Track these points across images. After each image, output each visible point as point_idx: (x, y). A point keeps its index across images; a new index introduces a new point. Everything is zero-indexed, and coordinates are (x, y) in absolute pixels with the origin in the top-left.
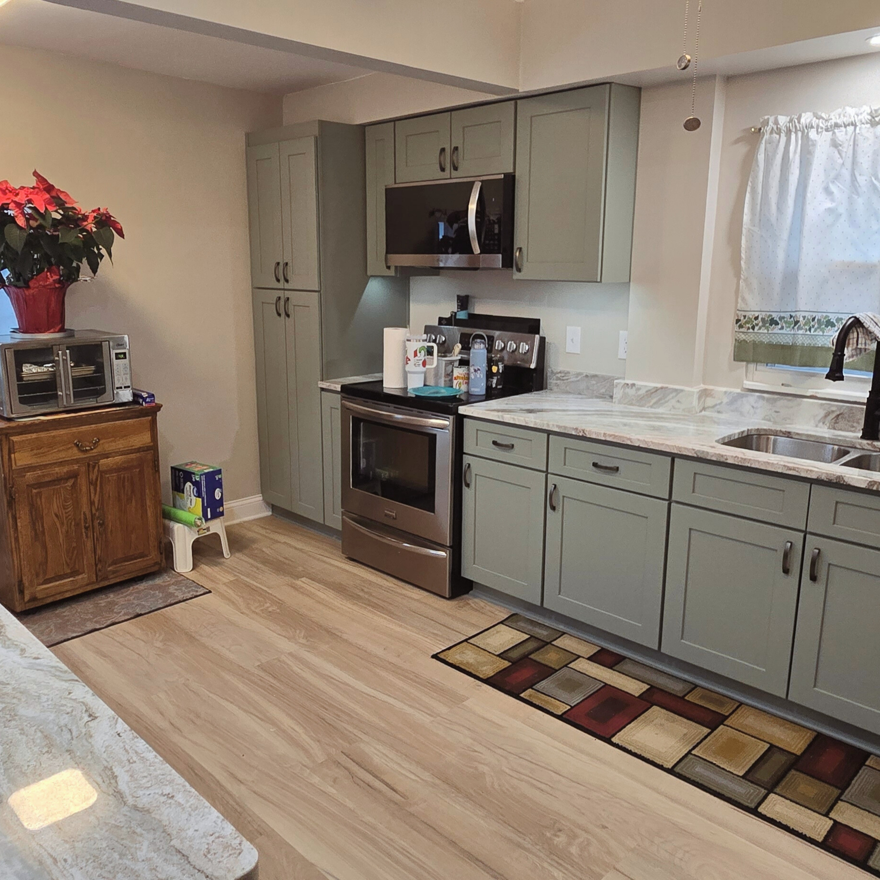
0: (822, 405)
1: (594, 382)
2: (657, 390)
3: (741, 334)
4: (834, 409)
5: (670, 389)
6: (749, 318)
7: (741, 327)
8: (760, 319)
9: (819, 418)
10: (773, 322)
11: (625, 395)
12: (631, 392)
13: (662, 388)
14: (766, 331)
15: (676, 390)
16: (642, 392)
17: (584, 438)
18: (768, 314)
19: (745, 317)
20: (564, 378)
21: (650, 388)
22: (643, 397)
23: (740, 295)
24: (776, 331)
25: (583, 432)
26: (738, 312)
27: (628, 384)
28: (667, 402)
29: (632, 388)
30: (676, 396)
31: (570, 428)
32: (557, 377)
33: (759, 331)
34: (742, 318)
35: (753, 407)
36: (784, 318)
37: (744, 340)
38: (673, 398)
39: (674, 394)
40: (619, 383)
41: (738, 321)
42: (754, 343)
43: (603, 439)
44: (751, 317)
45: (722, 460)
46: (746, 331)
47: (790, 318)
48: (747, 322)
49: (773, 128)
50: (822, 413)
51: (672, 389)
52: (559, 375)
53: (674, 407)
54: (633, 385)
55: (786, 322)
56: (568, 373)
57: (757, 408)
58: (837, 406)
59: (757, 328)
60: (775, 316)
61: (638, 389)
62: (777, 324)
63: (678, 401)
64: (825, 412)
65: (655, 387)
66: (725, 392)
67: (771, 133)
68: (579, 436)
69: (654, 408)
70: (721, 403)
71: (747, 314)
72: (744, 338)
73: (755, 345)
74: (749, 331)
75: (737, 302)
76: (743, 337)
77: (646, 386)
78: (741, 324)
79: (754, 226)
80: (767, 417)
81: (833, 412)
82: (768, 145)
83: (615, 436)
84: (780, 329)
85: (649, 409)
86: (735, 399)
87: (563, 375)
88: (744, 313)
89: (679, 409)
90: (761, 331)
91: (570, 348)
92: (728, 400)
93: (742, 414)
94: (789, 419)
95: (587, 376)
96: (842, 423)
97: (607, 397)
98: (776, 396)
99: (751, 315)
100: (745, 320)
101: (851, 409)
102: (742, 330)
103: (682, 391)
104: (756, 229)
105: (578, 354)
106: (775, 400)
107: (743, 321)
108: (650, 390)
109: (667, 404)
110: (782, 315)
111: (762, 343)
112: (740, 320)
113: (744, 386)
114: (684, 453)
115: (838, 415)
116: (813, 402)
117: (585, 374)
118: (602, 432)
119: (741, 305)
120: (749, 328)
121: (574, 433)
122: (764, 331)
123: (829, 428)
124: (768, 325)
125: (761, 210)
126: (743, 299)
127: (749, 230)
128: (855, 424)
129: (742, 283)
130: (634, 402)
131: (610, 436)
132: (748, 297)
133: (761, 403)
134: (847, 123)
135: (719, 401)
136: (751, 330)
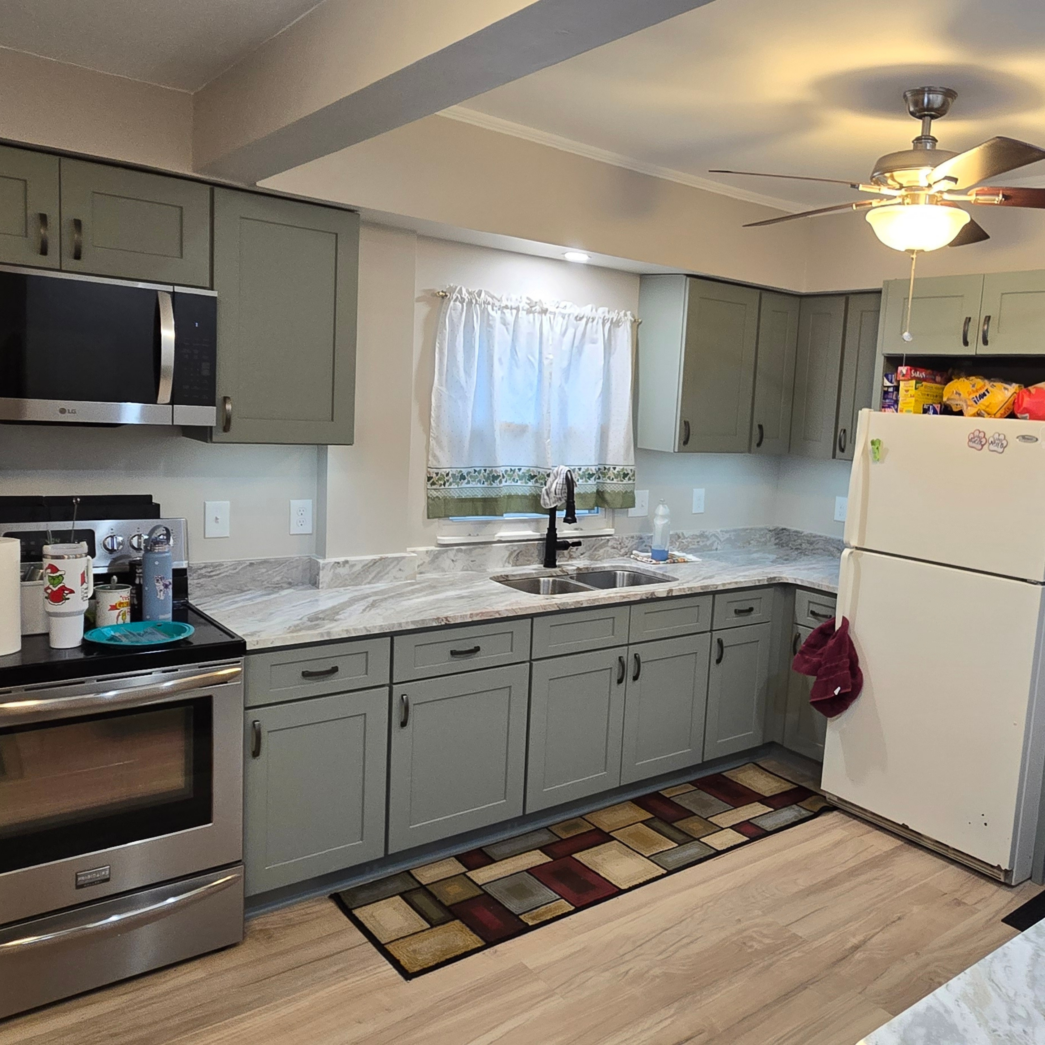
0: (507, 546)
1: (264, 570)
2: (375, 562)
3: (433, 491)
4: (515, 548)
5: (391, 558)
6: (442, 475)
7: (433, 484)
8: (450, 475)
9: (505, 559)
10: (463, 477)
11: (336, 576)
12: (343, 571)
13: (381, 559)
14: (456, 486)
15: (396, 558)
16: (358, 568)
17: (449, 626)
18: (459, 470)
19: (437, 474)
20: (212, 574)
21: (367, 562)
22: (360, 573)
23: (431, 452)
24: (464, 485)
25: (447, 620)
26: (429, 469)
27: (338, 563)
28: (387, 573)
29: (344, 566)
30: (398, 564)
31: (430, 620)
32: (201, 574)
33: (450, 487)
34: (434, 475)
35: (453, 561)
36: (470, 472)
37: (437, 497)
38: (394, 567)
39: (395, 563)
40: (327, 564)
41: (429, 479)
42: (445, 499)
43: (470, 620)
44: (443, 473)
45: (579, 606)
46: (438, 487)
47: (475, 473)
48: (439, 479)
49: (457, 297)
50: (507, 554)
51: (393, 558)
52: (203, 571)
53: (395, 578)
54: (347, 562)
55: (471, 477)
56: (221, 565)
57: (456, 561)
58: (517, 545)
59: (447, 484)
60: (465, 472)
61: (353, 566)
62: (464, 479)
63: (400, 570)
64: (509, 552)
65: (372, 560)
66: (427, 552)
67: (455, 301)
68: (442, 625)
69: (374, 583)
70: (424, 562)
71: (440, 471)
72: (437, 495)
73: (446, 501)
74: (441, 488)
75: (428, 460)
76: (435, 494)
77: (361, 561)
78: (433, 481)
79: (442, 386)
80: (465, 568)
81: (515, 551)
82: (452, 311)
83: (482, 613)
84: (467, 483)
85: (367, 586)
86: (435, 557)
87: (209, 570)
88: (436, 471)
89: (401, 578)
90: (452, 487)
91: (212, 530)
92: (430, 559)
93: (444, 570)
94: (483, 565)
95: (251, 564)
96: (521, 559)
97: (285, 585)
98: (471, 547)
99: (443, 471)
100: (437, 477)
101: (526, 545)
102: (434, 487)
103: (403, 558)
104: (444, 389)
105: (227, 537)
106: (471, 550)
107: (435, 478)
108: (367, 565)
109: (387, 576)
110: (470, 470)
111: (452, 499)
112: (432, 478)
113: (439, 542)
114: (549, 610)
115: (518, 553)
116: (500, 546)
117: (248, 563)
118: (469, 613)
119: (432, 463)
120: (441, 485)
121: (434, 624)
122: (454, 486)
123: (513, 566)
124: (458, 480)
125: (447, 371)
126: (435, 456)
127: (437, 389)
128: (530, 558)
129: (432, 442)
130: (347, 582)
131: (477, 614)
132: (438, 453)
133: (460, 555)
134: (513, 307)
135: (422, 562)
136: (443, 487)
